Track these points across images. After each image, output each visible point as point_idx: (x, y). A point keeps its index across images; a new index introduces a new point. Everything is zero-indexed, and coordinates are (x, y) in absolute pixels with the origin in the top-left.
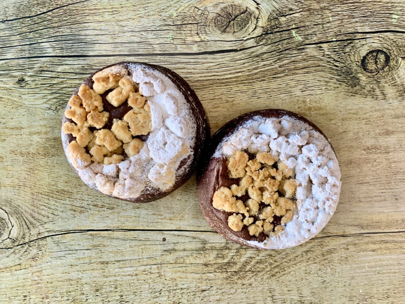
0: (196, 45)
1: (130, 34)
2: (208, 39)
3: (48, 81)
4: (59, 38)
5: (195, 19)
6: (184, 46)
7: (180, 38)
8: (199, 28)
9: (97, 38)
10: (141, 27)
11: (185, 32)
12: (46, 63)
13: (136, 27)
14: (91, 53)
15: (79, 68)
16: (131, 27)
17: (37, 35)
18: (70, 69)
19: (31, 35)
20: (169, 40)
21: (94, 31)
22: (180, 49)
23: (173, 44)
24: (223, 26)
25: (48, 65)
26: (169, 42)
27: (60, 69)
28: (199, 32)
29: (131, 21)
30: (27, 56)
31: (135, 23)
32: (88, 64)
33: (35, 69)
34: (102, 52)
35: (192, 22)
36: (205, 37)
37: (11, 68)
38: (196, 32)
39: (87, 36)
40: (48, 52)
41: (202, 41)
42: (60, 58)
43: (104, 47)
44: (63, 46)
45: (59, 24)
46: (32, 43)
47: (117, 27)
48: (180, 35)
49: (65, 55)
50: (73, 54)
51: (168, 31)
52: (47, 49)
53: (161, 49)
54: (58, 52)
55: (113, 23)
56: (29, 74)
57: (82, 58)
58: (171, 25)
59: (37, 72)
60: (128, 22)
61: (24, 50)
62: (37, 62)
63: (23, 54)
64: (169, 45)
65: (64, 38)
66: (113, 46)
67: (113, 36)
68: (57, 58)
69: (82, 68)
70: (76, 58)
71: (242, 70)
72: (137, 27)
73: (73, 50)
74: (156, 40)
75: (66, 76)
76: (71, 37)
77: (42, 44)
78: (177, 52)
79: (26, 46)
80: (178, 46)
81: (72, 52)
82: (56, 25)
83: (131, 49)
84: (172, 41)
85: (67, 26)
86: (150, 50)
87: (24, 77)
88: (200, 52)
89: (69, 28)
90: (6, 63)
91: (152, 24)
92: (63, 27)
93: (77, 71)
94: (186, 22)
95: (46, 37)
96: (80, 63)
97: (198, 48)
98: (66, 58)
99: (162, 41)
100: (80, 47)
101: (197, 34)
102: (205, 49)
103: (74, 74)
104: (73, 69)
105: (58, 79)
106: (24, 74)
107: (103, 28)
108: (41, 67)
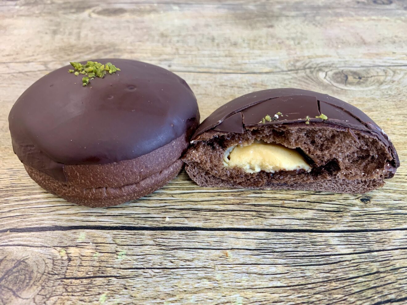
0: (79, 240)
1: (193, 264)
2: (53, 251)
3: (325, 199)
4: (322, 260)
5: (66, 287)
6: (99, 240)
7: (103, 254)
8: (64, 271)
9: (254, 259)
10: (171, 276)
11: (91, 263)
12: (335, 222)
13: (182, 275)
14: (262, 234)
15: (279, 214)
16: (191, 276)
17: (364, 266)
18: (294, 213)
19: (375, 267)
20: (125, 252)
21: (260, 272)
22: (108, 235)
23: (118, 245)
24: (19, 272)
25: (331, 219)
26: (125, 247)
27: (310, 214)
28: (66, 263)
29: (190, 288)
30: (369, 234)
31: (182, 284)
32: (265, 218)
33: (349, 214)
34: (243, 236)
35: (73, 281)
36: (58, 254)
37: (389, 217)
38: (71, 263)
39: (272, 262)
40: (337, 239)
41: (66, 247)
42: (314, 229)
43: (240, 244)
44: (312, 248)
45: (328, 286)
46: (368, 254)
47: (218, 277)
48: (103, 258)
49: (307, 233)
50: (292, 234)
51: (122, 266)
52: (338, 243)
53: (141, 237)
54: (319, 237)
55: (225, 285)
56: (357, 208)
57: (275, 227)
58: (115, 277)
59: (345, 210)
60: (196, 285)
61: (377, 242)
62: (350, 224)
63: (378, 237)
64: (125, 243)
65: (314, 260)
66: (224, 244)
67: (225, 262)
68: (319, 228)
69: (275, 214)
70: (287, 227)
71: (17, 203)
72: (179, 277)
73: (294, 241)
74: (147, 252)
75: (297, 203)
76: (302, 261)
77: (351, 251)
78: (115, 232)
79: (377, 249)
80: (110, 240)
81: (295, 238)
82: (334, 284)
83: (193, 239)
84: (118, 249)
85: (313, 281)
86: (160, 236)
87: (362, 204)
88: (74, 231)
89: (309, 277)
90: (400, 224)
91: (150, 280)
92: (321, 280)
93: (281, 210)
94: (85, 281)
95: (348, 263)
96: (279, 221)
97: (77, 236)
98: (304, 228)
99: (138, 250)
100: (282, 246)
101: (70, 260)
102: (65, 235)
103: (286, 205)
104: (289, 213)
105: (309, 200)
106: (365, 209)
107: (245, 277)
108: (341, 216)
